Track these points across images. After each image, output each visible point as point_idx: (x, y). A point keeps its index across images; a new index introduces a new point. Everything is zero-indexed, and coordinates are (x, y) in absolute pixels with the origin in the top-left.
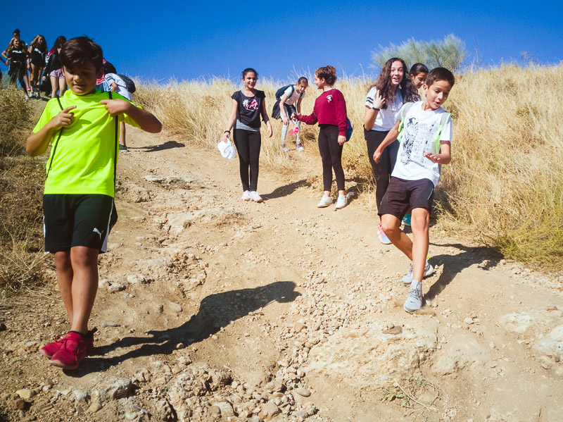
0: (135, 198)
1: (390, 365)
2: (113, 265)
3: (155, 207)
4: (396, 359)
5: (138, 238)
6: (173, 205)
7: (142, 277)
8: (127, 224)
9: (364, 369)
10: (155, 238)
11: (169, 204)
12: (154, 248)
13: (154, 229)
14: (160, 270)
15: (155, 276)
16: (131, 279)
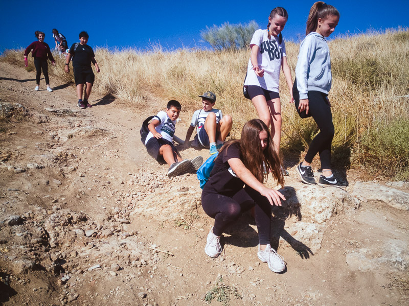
0: (37, 121)
1: (180, 207)
2: (19, 158)
3: (51, 126)
4: (183, 204)
5: (37, 143)
6: (62, 125)
7: (36, 165)
8: (31, 136)
9: (165, 211)
10: (48, 144)
11: (60, 125)
12: (47, 149)
13: (48, 139)
14: (49, 161)
15: (45, 165)
16: (29, 166)
